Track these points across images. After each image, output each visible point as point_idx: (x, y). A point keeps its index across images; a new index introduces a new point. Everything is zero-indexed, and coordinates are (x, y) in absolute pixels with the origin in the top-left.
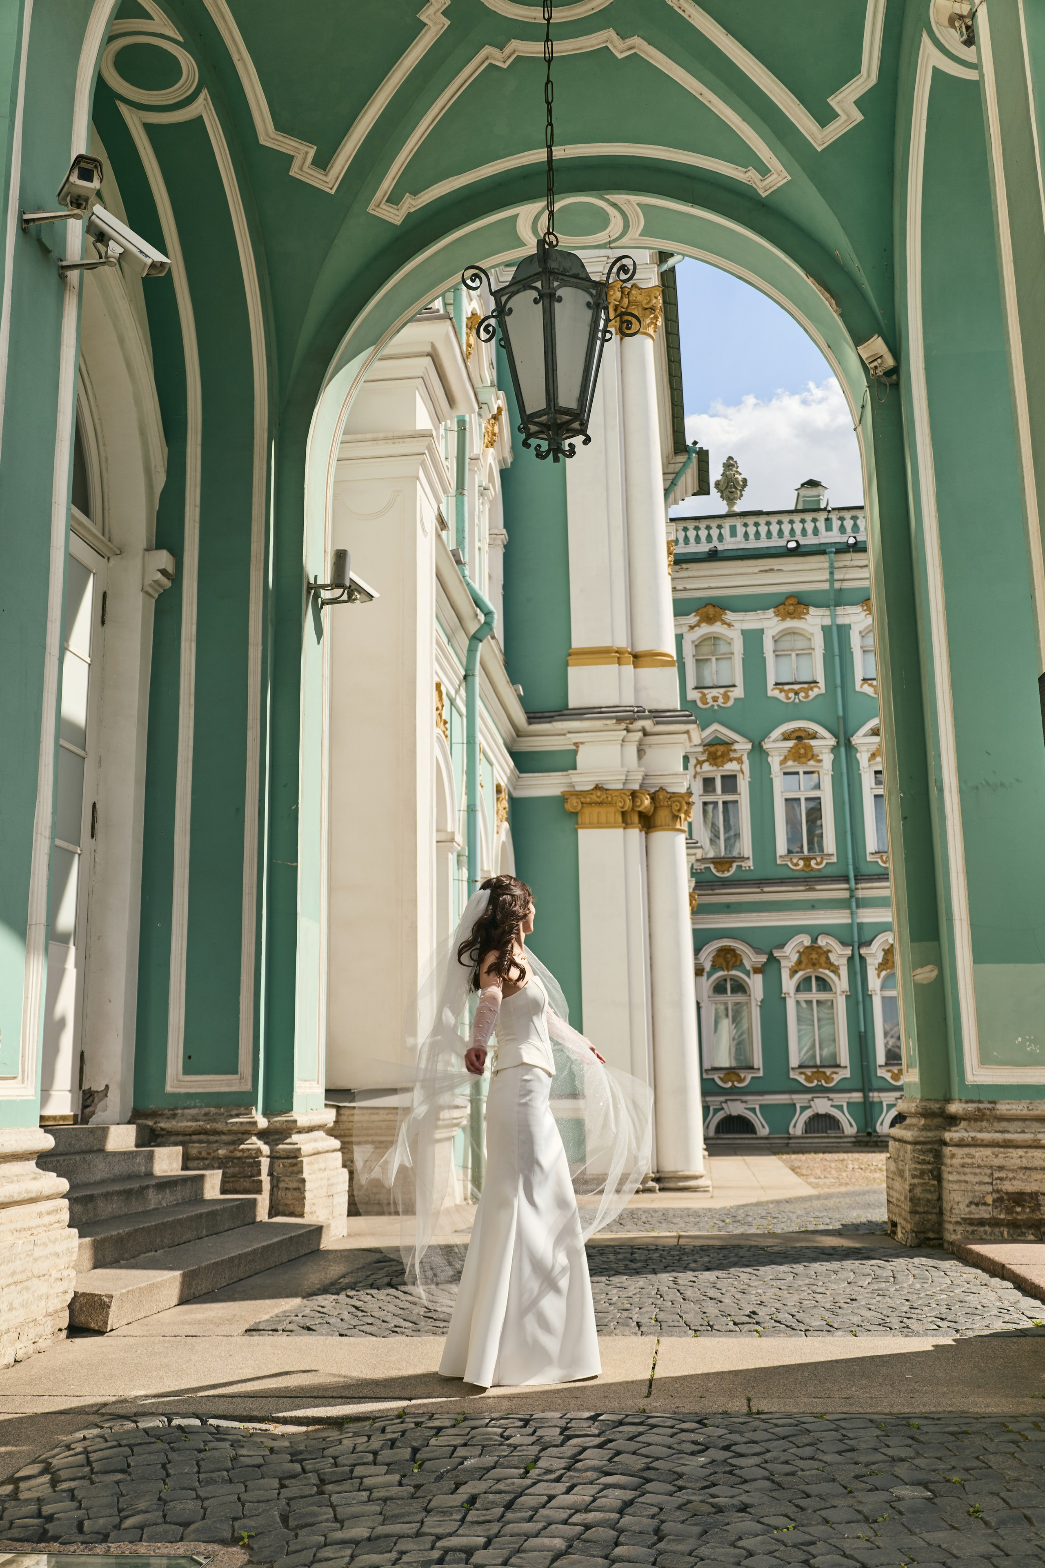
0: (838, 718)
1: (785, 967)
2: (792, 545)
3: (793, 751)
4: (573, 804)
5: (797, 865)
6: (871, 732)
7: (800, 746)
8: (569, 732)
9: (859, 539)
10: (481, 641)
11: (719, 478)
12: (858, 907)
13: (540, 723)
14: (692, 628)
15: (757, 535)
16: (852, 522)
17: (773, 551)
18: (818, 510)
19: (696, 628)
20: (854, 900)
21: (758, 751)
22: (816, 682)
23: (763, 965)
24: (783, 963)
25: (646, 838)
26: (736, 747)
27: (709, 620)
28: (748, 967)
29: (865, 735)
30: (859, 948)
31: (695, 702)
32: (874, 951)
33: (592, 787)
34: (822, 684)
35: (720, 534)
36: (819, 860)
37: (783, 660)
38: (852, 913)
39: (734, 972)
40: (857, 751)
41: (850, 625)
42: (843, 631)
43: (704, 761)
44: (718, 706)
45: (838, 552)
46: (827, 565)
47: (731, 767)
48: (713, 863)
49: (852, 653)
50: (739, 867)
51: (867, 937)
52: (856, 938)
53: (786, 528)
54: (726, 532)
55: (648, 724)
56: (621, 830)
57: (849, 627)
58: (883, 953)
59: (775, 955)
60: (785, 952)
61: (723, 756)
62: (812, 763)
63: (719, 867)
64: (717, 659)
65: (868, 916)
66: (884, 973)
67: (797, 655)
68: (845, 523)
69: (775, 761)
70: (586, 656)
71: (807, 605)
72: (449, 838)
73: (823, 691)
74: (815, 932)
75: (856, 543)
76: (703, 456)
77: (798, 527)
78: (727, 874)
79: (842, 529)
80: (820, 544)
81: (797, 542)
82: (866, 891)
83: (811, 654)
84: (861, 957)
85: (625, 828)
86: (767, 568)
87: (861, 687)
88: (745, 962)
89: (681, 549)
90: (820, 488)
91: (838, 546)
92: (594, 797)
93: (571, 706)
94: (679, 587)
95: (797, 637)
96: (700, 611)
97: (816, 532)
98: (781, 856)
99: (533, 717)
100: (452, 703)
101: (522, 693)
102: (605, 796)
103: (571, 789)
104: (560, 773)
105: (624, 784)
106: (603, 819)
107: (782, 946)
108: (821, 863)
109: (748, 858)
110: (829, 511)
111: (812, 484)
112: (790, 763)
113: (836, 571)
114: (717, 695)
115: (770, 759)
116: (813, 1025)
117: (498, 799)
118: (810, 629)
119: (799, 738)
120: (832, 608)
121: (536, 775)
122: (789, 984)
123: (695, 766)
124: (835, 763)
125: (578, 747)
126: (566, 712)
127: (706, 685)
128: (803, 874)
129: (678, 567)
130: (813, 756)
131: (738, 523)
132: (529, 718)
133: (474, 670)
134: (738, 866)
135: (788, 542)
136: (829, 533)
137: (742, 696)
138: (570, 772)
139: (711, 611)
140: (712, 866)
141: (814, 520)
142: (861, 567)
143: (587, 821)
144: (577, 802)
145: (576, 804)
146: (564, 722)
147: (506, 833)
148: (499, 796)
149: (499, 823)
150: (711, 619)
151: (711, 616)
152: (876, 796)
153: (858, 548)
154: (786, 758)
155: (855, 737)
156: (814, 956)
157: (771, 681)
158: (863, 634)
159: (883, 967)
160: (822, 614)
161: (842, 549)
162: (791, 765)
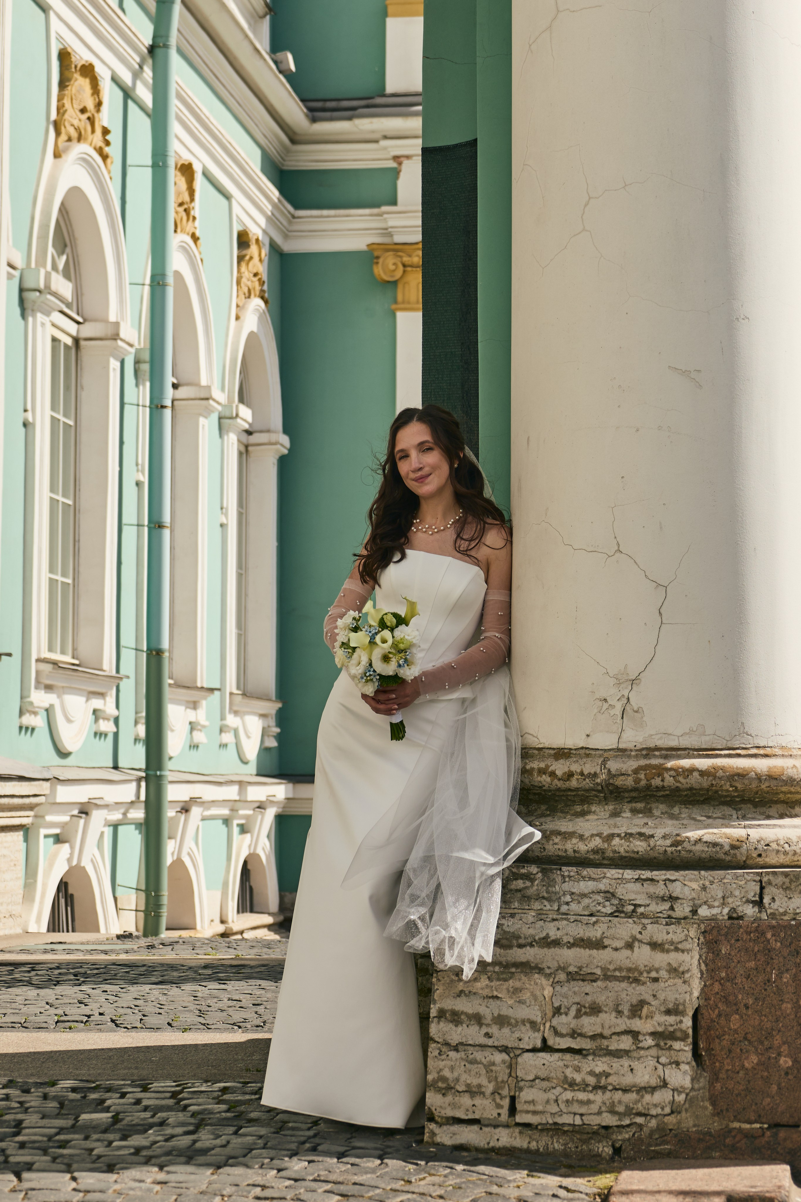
4: (387, 267)
8: (386, 137)
13: (331, 119)
72: (110, 332)
93: (389, 89)
99: (318, 108)
100: (128, 94)
101: (293, 67)
103: (386, 240)
104: (367, 211)
117: (240, 259)
121: (325, 212)
125: (400, 164)
126: (379, 99)
132: (311, 109)
133: (167, 36)
138: (384, 208)
143: (412, 298)
144: (394, 264)
145: (392, 267)
146: (375, 120)
147: (260, 319)
148: (244, 252)
149: (242, 302)
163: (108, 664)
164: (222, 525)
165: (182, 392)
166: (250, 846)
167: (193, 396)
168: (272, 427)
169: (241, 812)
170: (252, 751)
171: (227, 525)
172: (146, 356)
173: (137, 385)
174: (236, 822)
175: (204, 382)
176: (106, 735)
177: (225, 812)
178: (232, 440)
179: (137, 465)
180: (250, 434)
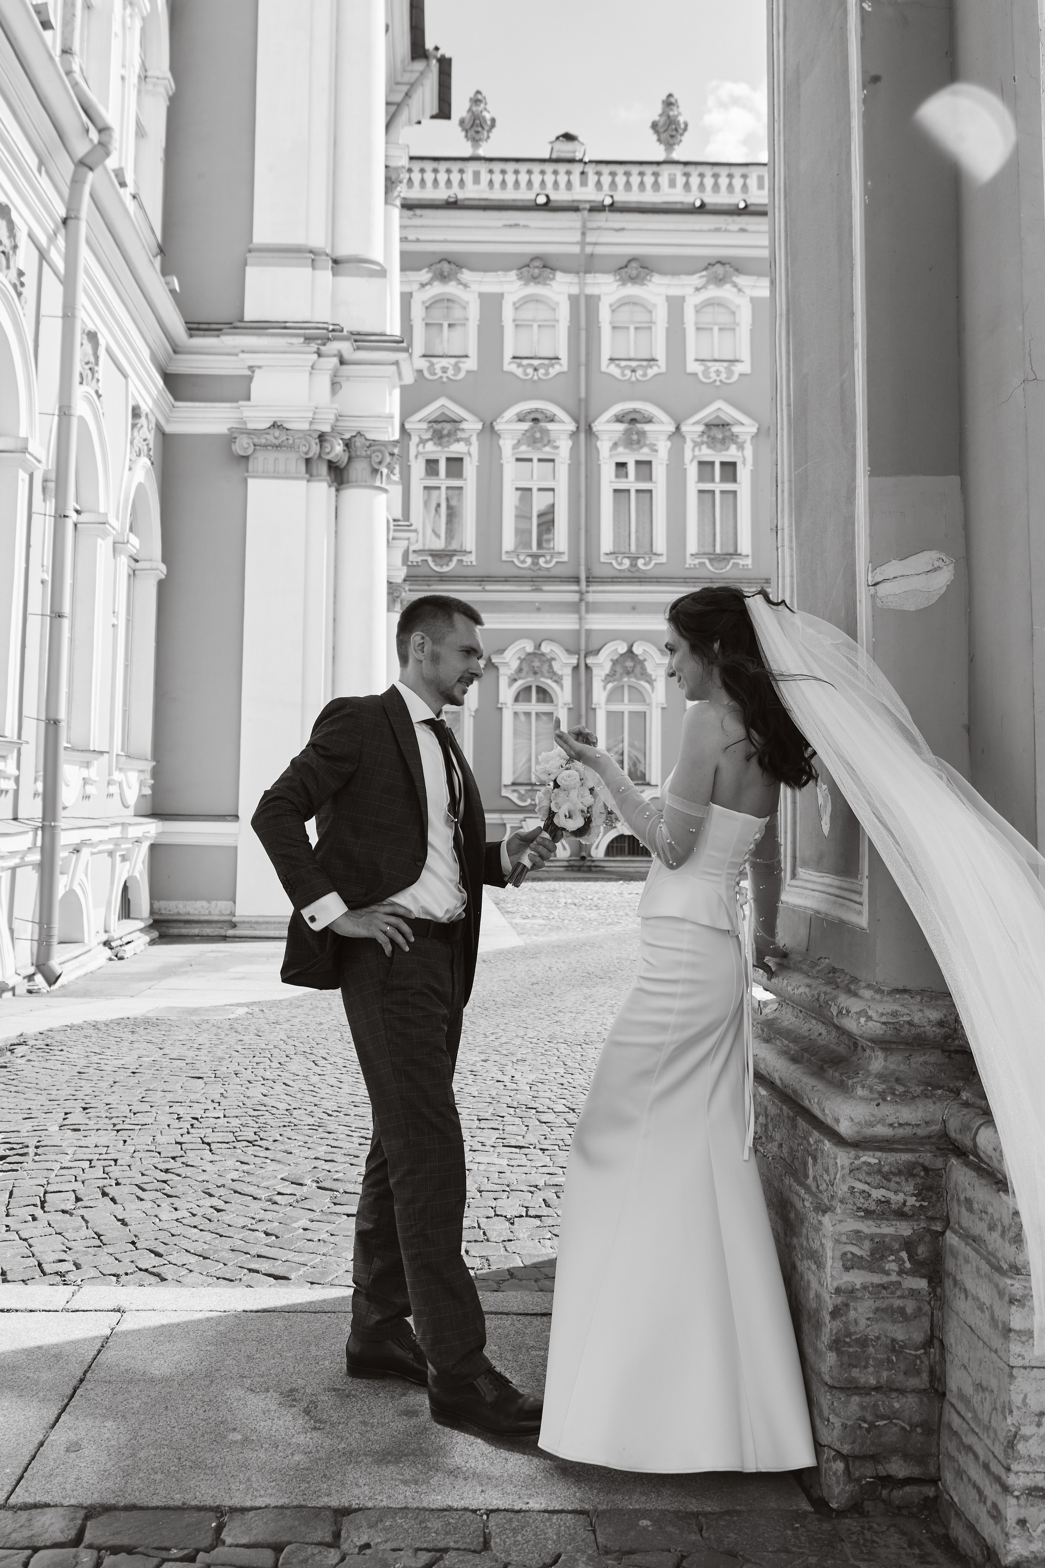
0: (580, 400)
1: (503, 674)
2: (542, 200)
3: (528, 434)
4: (242, 446)
5: (523, 562)
6: (614, 418)
7: (536, 429)
8: (243, 352)
9: (616, 198)
10: (93, 170)
12: (587, 611)
13: (203, 337)
14: (423, 285)
15: (503, 184)
16: (610, 179)
17: (520, 204)
18: (571, 161)
19: (428, 287)
20: (583, 603)
21: (489, 431)
22: (557, 358)
24: (502, 670)
25: (337, 496)
26: (464, 425)
27: (443, 277)
29: (608, 422)
30: (585, 657)
31: (421, 371)
32: (601, 661)
33: (269, 425)
34: (564, 360)
35: (462, 180)
36: (548, 558)
37: (524, 332)
38: (580, 619)
40: (597, 438)
42: (592, 302)
43: (427, 440)
44: (448, 377)
45: (592, 210)
46: (578, 224)
47: (457, 449)
48: (432, 555)
49: (600, 328)
50: (461, 561)
51: (594, 646)
52: (583, 646)
53: (536, 178)
54: (468, 177)
55: (345, 346)
56: (305, 482)
57: (599, 297)
58: (610, 664)
59: (494, 661)
60: (504, 658)
61: (449, 435)
62: (547, 449)
63: (438, 560)
64: (450, 325)
65: (598, 622)
66: (610, 686)
67: (539, 326)
68: (603, 179)
69: (507, 445)
70: (270, 255)
71: (554, 270)
72: (19, 446)
73: (565, 368)
74: (539, 638)
75: (612, 204)
76: (445, 65)
77: (549, 179)
78: (445, 569)
79: (599, 185)
80: (573, 201)
81: (547, 196)
82: (597, 594)
83: (554, 326)
84: (587, 667)
85: (308, 481)
86: (512, 222)
87: (608, 367)
90: (576, 142)
91: (593, 204)
92: (271, 437)
93: (246, 319)
94: (411, 237)
95: (540, 306)
96: (433, 267)
97: (569, 185)
98: (507, 552)
99: (194, 328)
100: (43, 255)
101: (178, 290)
102: (284, 438)
103: (242, 426)
104: (228, 404)
105: (310, 423)
106: (281, 468)
107: (501, 651)
108: (551, 561)
109: (470, 552)
110: (585, 163)
111: (569, 137)
112: (523, 448)
113: (588, 233)
114: (447, 365)
115: (501, 442)
116: (530, 739)
117: (134, 426)
118: (556, 298)
119: (535, 420)
120: (582, 274)
121: (197, 404)
122: (506, 694)
123: (418, 445)
124: (574, 450)
125: (253, 372)
126: (240, 324)
127: (437, 354)
128: (530, 573)
129: (410, 213)
130: (549, 441)
131: (483, 167)
132: (188, 329)
133: (78, 211)
134: (458, 560)
135: (538, 195)
136: (584, 189)
137: (475, 368)
138: (242, 403)
139: (445, 266)
140: (430, 559)
141: (568, 173)
142: (617, 230)
143: (260, 469)
144: (248, 443)
145: (245, 445)
146: (237, 337)
147: (147, 473)
148: (137, 421)
149: (134, 457)
150: (445, 277)
151: (446, 274)
152: (616, 491)
153: (613, 208)
154: (519, 442)
155: (596, 423)
156: (536, 664)
157: (508, 354)
158: (614, 307)
159: (610, 679)
160: (569, 280)
161: (597, 208)
162: (525, 450)
163: (10, 731)
164: (113, 626)
165: (83, 518)
166: (129, 871)
167: (92, 521)
168: (154, 556)
170: (132, 797)
171: (117, 625)
172: (53, 476)
173: (44, 500)
175: (102, 510)
176: (7, 792)
177: (110, 846)
178: (124, 561)
179: (43, 566)
180: (137, 561)
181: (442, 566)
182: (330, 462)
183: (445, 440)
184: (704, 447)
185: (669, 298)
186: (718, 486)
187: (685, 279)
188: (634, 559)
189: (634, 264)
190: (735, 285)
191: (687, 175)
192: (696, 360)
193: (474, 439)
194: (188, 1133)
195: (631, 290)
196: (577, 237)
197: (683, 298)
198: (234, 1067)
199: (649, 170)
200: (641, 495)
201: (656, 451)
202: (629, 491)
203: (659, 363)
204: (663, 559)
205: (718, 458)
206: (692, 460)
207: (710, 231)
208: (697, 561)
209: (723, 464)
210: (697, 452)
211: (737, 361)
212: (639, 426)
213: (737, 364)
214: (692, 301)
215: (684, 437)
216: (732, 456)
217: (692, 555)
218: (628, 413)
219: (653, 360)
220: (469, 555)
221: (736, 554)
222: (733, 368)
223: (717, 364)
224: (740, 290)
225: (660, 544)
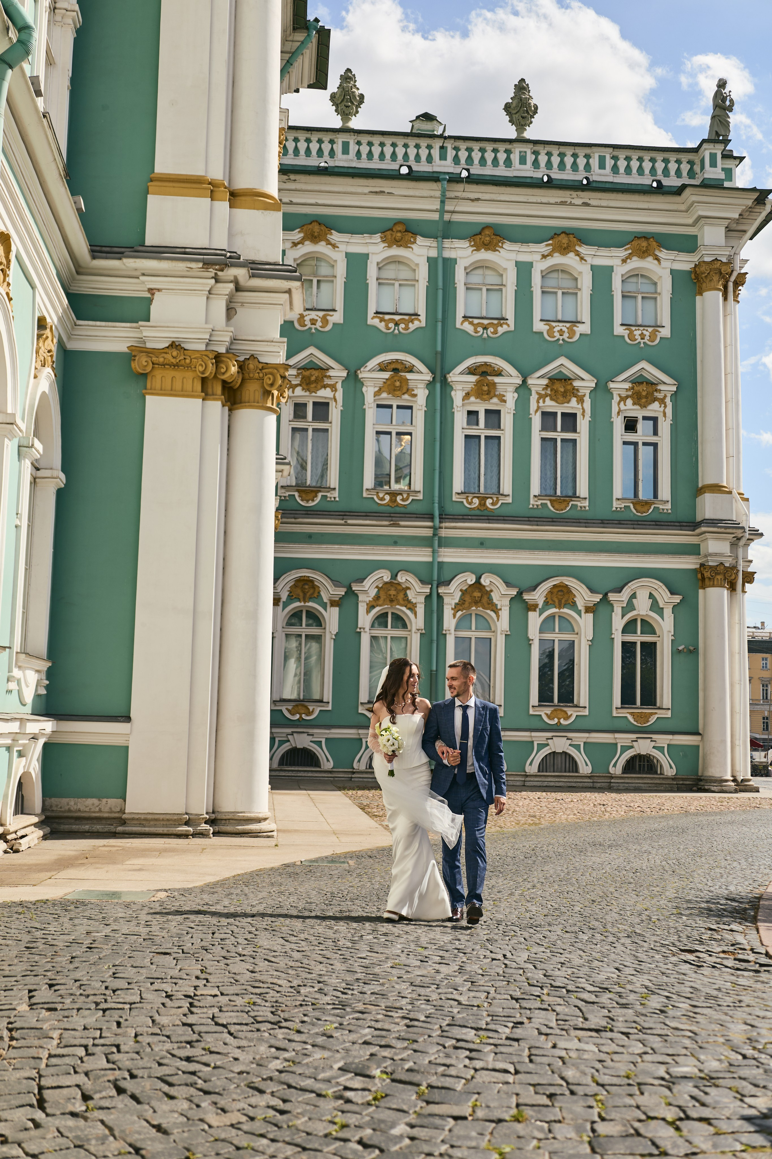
0: (436, 353)
1: (362, 601)
2: (404, 170)
3: (389, 383)
4: (141, 364)
5: (382, 499)
6: (467, 371)
7: (396, 378)
8: (143, 275)
9: (472, 171)
10: (11, 67)
11: (336, 90)
12: (440, 546)
13: (106, 258)
14: (296, 244)
15: (370, 155)
16: (467, 154)
17: (385, 173)
18: (433, 136)
19: (300, 246)
20: (437, 538)
21: (353, 380)
22: (417, 315)
23: (340, 598)
24: (361, 597)
25: (229, 416)
26: (331, 373)
27: (314, 238)
28: (325, 600)
29: (461, 373)
30: (437, 587)
31: (292, 322)
32: (451, 591)
33: (167, 345)
34: (423, 317)
35: (332, 149)
36: (405, 496)
37: (386, 290)
38: (433, 552)
39: (310, 604)
40: (452, 388)
41: (456, 259)
42: (449, 264)
43: (297, 386)
44: (316, 329)
45: (450, 181)
46: (438, 194)
47: (325, 394)
48: (298, 491)
49: (455, 288)
50: (324, 497)
51: (446, 577)
52: (435, 577)
53: (400, 151)
54: (338, 148)
55: (241, 273)
56: (199, 401)
57: (455, 261)
58: (460, 593)
59: (354, 588)
60: (364, 587)
61: (316, 381)
62: (406, 396)
63: (304, 496)
64: (318, 281)
65: (449, 556)
66: (459, 613)
67: (400, 285)
68: (460, 153)
69: (369, 392)
70: (171, 184)
71: (415, 234)
73: (423, 324)
74: (395, 568)
75: (468, 177)
76: (324, 35)
77: (412, 152)
78: (311, 504)
80: (433, 172)
81: (409, 167)
82: (449, 531)
83: (414, 285)
84: (440, 597)
85: (203, 400)
86: (378, 189)
87: (462, 324)
88: (322, 593)
89: (290, 160)
90: (435, 122)
91: (451, 176)
92: (169, 356)
93: (147, 244)
94: (287, 200)
95: (402, 267)
96: (305, 228)
97: (430, 159)
98: (367, 489)
99: (99, 250)
101: (84, 210)
102: (182, 358)
103: (140, 345)
104: (128, 325)
105: (207, 345)
106: (178, 385)
107: (361, 580)
108: (407, 499)
109: (334, 489)
110: (445, 138)
111: (427, 117)
112: (384, 395)
113: (447, 202)
114: (316, 318)
115: (364, 389)
117: (39, 336)
118: (416, 260)
120: (440, 239)
121: (98, 323)
122: (365, 619)
124: (430, 399)
125: (153, 294)
126: (141, 248)
128: (388, 509)
129: (286, 177)
130: (408, 390)
131: (351, 140)
132: (93, 252)
135: (401, 166)
136: (443, 162)
137: (342, 322)
138: (141, 323)
139: (316, 228)
140: (296, 494)
141: (429, 147)
142: (472, 200)
143: (158, 386)
144: (146, 362)
145: (145, 364)
146: (138, 260)
147: (51, 385)
148: (42, 332)
149: (39, 367)
150: (316, 237)
151: (316, 234)
152: (467, 436)
153: (472, 180)
154: (380, 389)
155: (451, 374)
156: (393, 592)
157: (372, 309)
158: (468, 271)
159: (459, 607)
160: (429, 244)
161: (455, 179)
162: (385, 398)
166: (24, 767)
168: (54, 467)
169: (20, 742)
170: (29, 696)
171: (21, 526)
174: (16, 749)
175: (9, 411)
177: (9, 741)
178: (27, 467)
180: (38, 469)
181: (308, 501)
182: (224, 382)
183: (313, 386)
184: (548, 399)
185: (517, 263)
186: (559, 435)
187: (533, 247)
188: (483, 500)
189: (487, 232)
190: (578, 254)
191: (536, 153)
192: (541, 320)
193: (339, 386)
194: (192, 1013)
195: (484, 255)
196: (437, 206)
197: (531, 265)
198: (198, 944)
199: (502, 147)
200: (490, 441)
201: (505, 401)
202: (479, 437)
203: (508, 322)
204: (509, 500)
205: (560, 410)
206: (536, 411)
207: (556, 204)
208: (539, 502)
209: (563, 414)
210: (541, 404)
211: (579, 322)
212: (490, 378)
213: (578, 325)
214: (539, 267)
215: (530, 390)
216: (572, 408)
217: (535, 496)
218: (479, 366)
219: (503, 319)
220: (333, 492)
221: (574, 496)
222: (575, 328)
223: (561, 324)
224: (582, 259)
225: (507, 486)
